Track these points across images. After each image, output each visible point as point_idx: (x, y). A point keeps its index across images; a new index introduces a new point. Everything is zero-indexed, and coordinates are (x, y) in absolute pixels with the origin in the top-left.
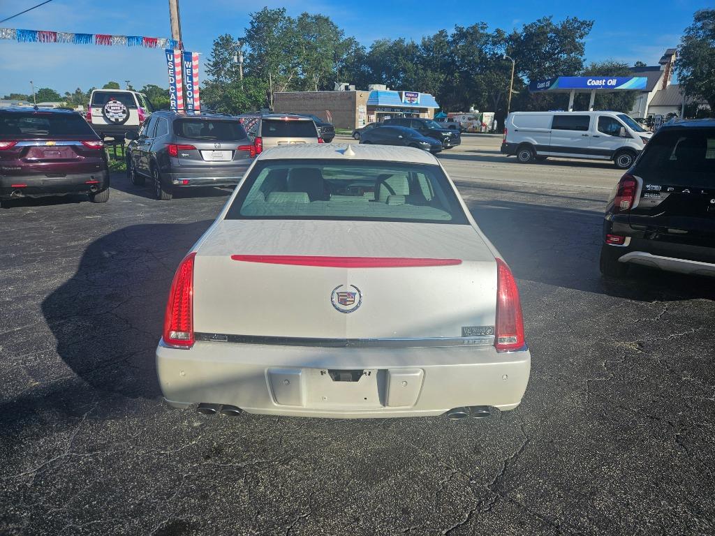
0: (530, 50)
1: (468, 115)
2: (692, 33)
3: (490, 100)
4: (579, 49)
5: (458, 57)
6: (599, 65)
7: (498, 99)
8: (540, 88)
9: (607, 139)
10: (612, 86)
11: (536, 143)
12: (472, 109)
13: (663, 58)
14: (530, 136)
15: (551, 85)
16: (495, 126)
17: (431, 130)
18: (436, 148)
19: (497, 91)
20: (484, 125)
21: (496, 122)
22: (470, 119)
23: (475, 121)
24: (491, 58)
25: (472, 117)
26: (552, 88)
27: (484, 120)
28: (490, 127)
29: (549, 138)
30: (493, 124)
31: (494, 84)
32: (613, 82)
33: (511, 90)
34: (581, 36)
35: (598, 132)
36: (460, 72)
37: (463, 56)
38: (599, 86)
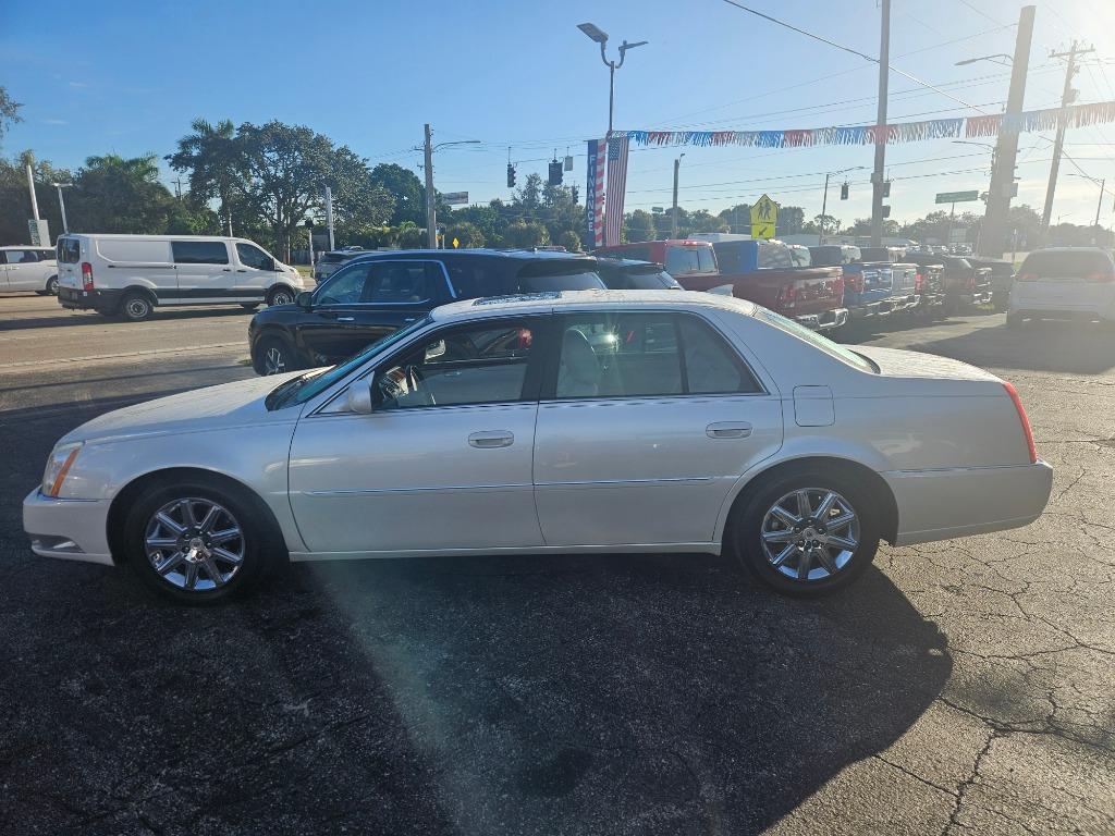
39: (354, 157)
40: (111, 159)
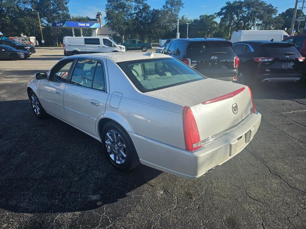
0: (44, 8)
1: (21, 39)
2: (108, 7)
3: (30, 30)
4: (66, 9)
5: (5, 8)
6: (75, 17)
7: (35, 30)
8: (58, 26)
9: (108, 48)
10: (88, 26)
11: (80, 51)
12: (22, 35)
13: (97, 16)
14: (77, 47)
15: (63, 24)
16: (38, 43)
17: (17, 46)
18: (27, 55)
19: (33, 27)
20: (32, 43)
21: (37, 41)
22: (23, 40)
23: (26, 41)
24: (25, 10)
25: (23, 39)
26: (64, 26)
27: (31, 40)
28: (35, 44)
29: (85, 48)
30: (36, 42)
31: (31, 23)
32: (88, 25)
33: (41, 27)
34: (66, 4)
35: (104, 46)
36: (8, 16)
37: (8, 8)
38: (83, 26)
39: (273, 7)
40: (205, 15)
